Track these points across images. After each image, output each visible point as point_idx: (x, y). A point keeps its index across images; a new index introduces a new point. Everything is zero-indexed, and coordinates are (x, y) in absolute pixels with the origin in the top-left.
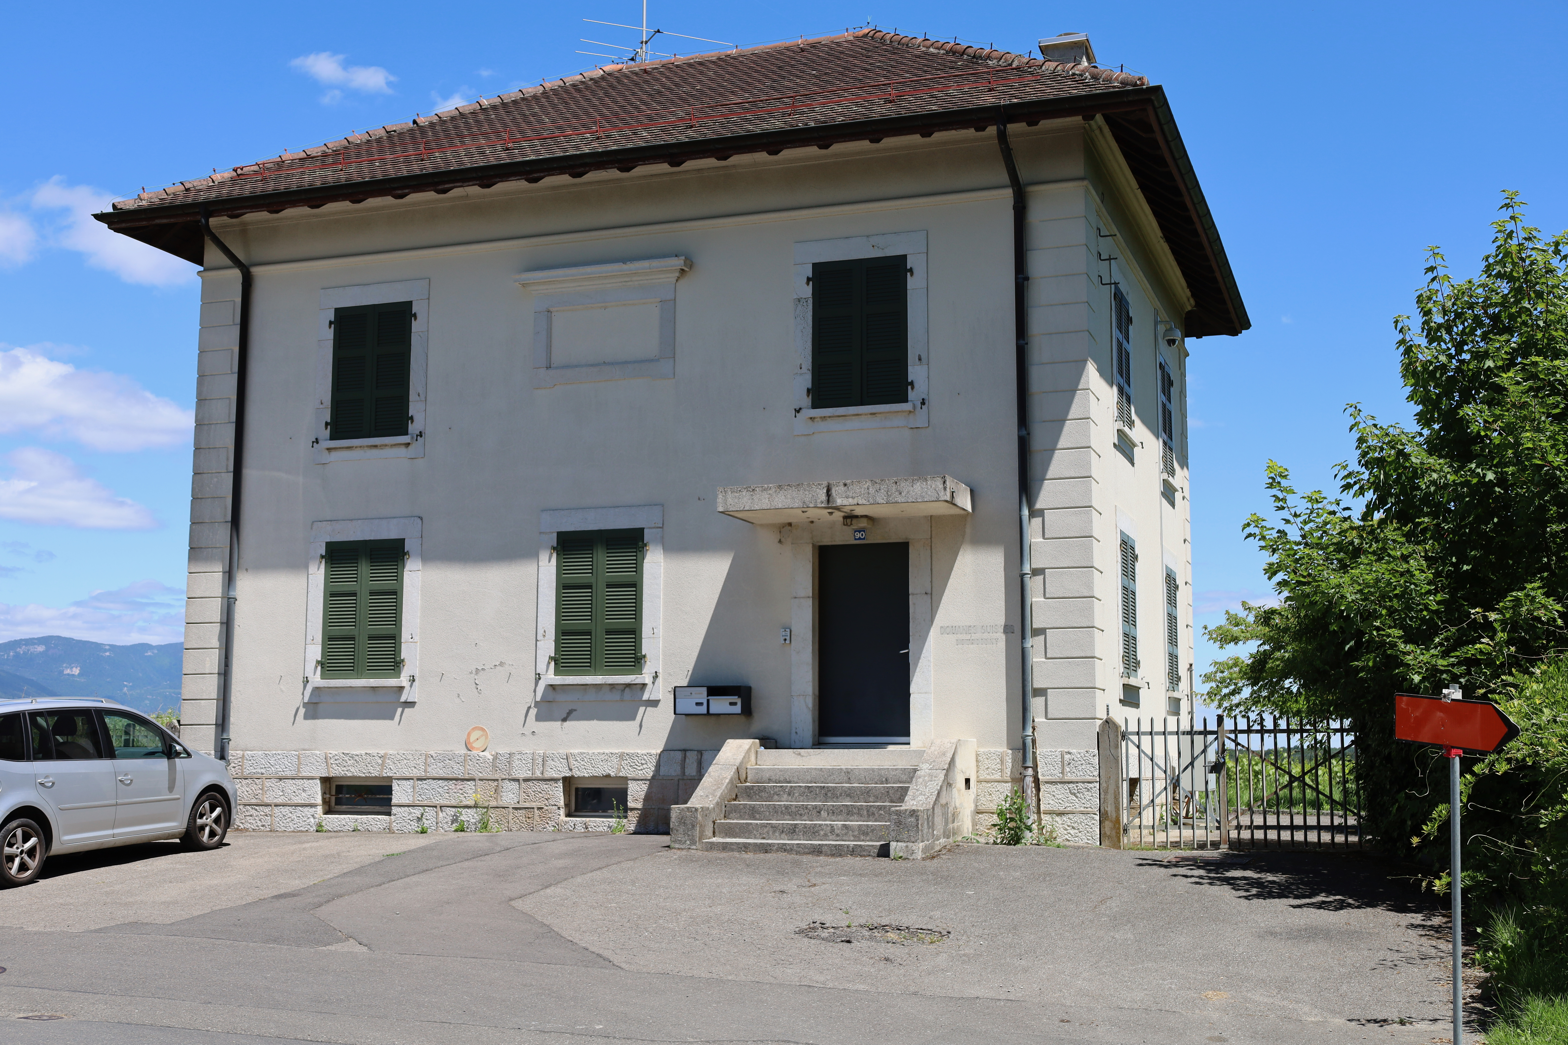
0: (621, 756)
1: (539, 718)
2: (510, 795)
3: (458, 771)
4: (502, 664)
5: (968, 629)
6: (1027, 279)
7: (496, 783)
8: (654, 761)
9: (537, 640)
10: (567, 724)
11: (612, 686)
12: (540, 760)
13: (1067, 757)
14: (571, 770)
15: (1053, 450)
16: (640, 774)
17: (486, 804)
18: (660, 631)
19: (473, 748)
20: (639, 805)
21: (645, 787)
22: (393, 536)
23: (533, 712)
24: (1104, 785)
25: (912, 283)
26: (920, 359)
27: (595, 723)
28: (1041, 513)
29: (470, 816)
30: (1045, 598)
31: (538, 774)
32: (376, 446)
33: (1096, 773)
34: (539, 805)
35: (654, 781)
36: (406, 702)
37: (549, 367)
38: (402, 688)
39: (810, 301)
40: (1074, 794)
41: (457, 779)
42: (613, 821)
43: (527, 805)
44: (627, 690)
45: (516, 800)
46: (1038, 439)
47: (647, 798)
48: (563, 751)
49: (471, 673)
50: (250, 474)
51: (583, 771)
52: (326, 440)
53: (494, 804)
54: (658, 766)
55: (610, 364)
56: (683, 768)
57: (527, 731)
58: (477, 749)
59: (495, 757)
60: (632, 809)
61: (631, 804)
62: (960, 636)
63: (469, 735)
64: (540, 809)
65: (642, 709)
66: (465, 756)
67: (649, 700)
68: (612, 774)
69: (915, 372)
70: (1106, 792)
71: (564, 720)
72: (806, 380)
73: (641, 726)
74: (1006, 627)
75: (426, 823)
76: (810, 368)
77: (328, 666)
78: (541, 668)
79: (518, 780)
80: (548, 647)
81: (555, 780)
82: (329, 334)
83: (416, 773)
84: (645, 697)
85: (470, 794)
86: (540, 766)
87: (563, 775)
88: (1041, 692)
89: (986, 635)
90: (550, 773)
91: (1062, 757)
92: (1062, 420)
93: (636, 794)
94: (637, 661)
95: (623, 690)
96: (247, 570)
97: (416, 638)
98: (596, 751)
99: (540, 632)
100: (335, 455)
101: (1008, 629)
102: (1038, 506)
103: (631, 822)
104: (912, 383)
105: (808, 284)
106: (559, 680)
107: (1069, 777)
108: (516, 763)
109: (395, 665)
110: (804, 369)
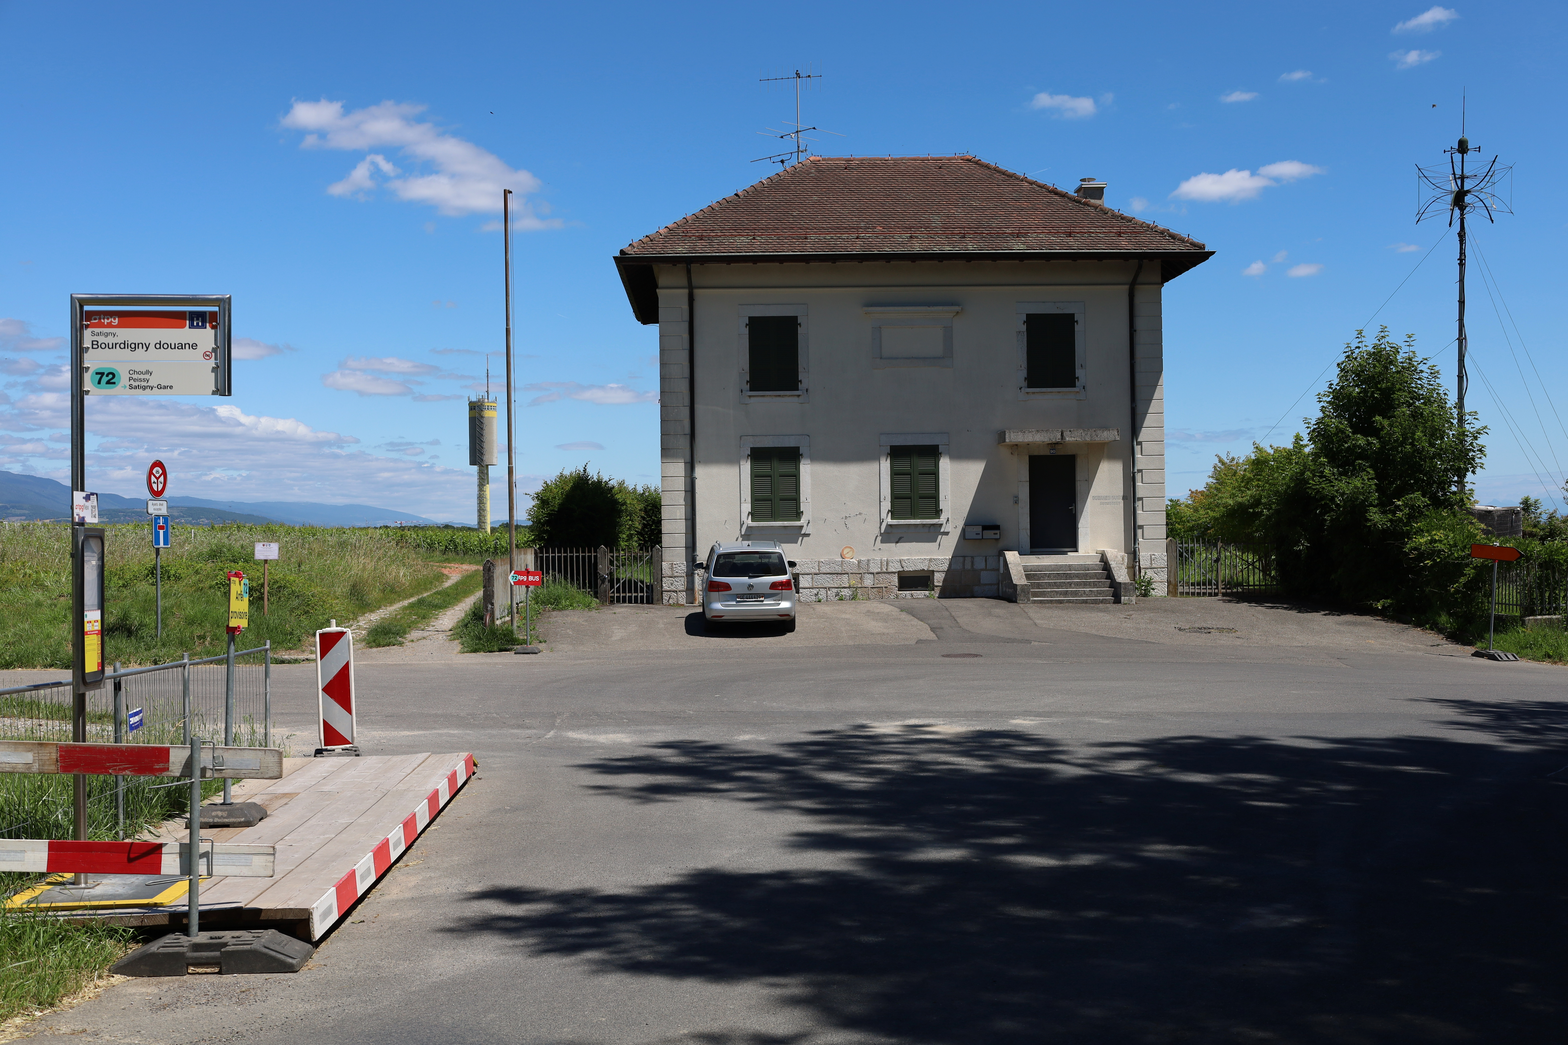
0: (930, 560)
1: (882, 542)
2: (868, 581)
3: (839, 569)
4: (860, 514)
5: (1106, 498)
6: (1135, 331)
7: (860, 575)
8: (948, 562)
9: (880, 502)
10: (898, 544)
11: (924, 525)
12: (885, 563)
13: (1153, 556)
14: (903, 567)
15: (1146, 413)
16: (941, 569)
17: (856, 586)
18: (949, 497)
19: (846, 557)
20: (941, 584)
21: (944, 575)
22: (792, 445)
23: (879, 538)
24: (1169, 569)
25: (1077, 328)
26: (1082, 366)
27: (914, 544)
28: (1140, 443)
29: (846, 592)
30: (1142, 483)
31: (884, 570)
32: (779, 396)
33: (1166, 564)
34: (886, 585)
35: (949, 572)
36: (804, 534)
37: (881, 358)
38: (802, 527)
39: (1025, 333)
40: (1156, 574)
41: (837, 574)
42: (927, 593)
43: (879, 586)
44: (932, 527)
45: (872, 583)
46: (1140, 409)
47: (945, 581)
48: (898, 558)
49: (843, 518)
50: (698, 407)
51: (910, 568)
52: (747, 391)
53: (860, 586)
54: (950, 565)
55: (916, 358)
56: (964, 565)
57: (876, 548)
58: (848, 558)
59: (859, 562)
60: (937, 586)
61: (936, 584)
62: (1102, 501)
63: (843, 550)
64: (885, 587)
65: (940, 537)
66: (842, 561)
67: (944, 532)
68: (926, 569)
69: (1079, 372)
70: (1170, 572)
71: (897, 542)
72: (1024, 373)
73: (939, 545)
74: (1123, 497)
75: (821, 597)
76: (1026, 367)
77: (754, 515)
78: (884, 515)
79: (873, 573)
80: (887, 505)
81: (894, 573)
82: (746, 331)
83: (813, 571)
84: (942, 530)
85: (845, 581)
86: (885, 566)
87: (898, 570)
88: (1141, 527)
89: (1114, 501)
90: (891, 569)
91: (1151, 557)
92: (1151, 400)
93: (939, 579)
94: (938, 513)
95: (930, 527)
96: (700, 462)
97: (809, 500)
98: (916, 558)
99: (882, 498)
100: (752, 399)
101: (1124, 498)
102: (1139, 440)
103: (936, 593)
104: (1078, 378)
105: (1024, 324)
106: (895, 522)
107: (1154, 566)
108: (871, 565)
109: (798, 515)
110: (1023, 368)
